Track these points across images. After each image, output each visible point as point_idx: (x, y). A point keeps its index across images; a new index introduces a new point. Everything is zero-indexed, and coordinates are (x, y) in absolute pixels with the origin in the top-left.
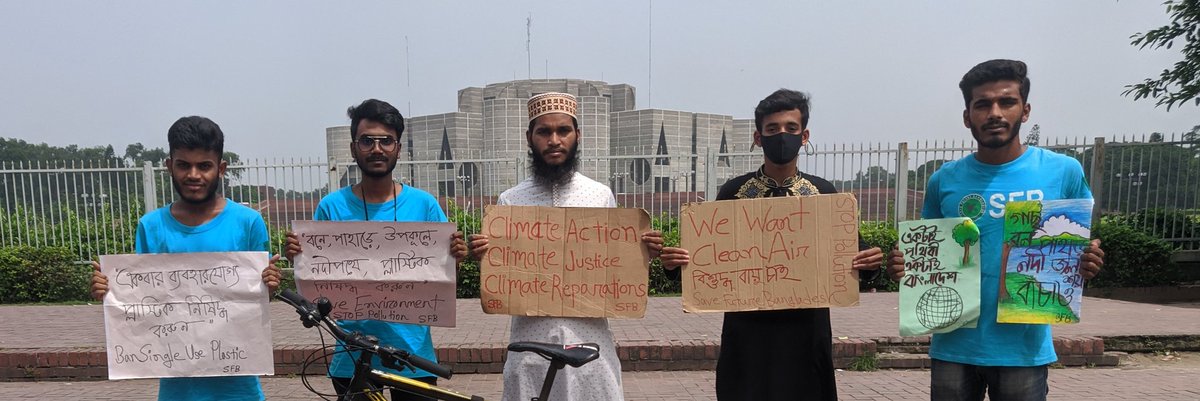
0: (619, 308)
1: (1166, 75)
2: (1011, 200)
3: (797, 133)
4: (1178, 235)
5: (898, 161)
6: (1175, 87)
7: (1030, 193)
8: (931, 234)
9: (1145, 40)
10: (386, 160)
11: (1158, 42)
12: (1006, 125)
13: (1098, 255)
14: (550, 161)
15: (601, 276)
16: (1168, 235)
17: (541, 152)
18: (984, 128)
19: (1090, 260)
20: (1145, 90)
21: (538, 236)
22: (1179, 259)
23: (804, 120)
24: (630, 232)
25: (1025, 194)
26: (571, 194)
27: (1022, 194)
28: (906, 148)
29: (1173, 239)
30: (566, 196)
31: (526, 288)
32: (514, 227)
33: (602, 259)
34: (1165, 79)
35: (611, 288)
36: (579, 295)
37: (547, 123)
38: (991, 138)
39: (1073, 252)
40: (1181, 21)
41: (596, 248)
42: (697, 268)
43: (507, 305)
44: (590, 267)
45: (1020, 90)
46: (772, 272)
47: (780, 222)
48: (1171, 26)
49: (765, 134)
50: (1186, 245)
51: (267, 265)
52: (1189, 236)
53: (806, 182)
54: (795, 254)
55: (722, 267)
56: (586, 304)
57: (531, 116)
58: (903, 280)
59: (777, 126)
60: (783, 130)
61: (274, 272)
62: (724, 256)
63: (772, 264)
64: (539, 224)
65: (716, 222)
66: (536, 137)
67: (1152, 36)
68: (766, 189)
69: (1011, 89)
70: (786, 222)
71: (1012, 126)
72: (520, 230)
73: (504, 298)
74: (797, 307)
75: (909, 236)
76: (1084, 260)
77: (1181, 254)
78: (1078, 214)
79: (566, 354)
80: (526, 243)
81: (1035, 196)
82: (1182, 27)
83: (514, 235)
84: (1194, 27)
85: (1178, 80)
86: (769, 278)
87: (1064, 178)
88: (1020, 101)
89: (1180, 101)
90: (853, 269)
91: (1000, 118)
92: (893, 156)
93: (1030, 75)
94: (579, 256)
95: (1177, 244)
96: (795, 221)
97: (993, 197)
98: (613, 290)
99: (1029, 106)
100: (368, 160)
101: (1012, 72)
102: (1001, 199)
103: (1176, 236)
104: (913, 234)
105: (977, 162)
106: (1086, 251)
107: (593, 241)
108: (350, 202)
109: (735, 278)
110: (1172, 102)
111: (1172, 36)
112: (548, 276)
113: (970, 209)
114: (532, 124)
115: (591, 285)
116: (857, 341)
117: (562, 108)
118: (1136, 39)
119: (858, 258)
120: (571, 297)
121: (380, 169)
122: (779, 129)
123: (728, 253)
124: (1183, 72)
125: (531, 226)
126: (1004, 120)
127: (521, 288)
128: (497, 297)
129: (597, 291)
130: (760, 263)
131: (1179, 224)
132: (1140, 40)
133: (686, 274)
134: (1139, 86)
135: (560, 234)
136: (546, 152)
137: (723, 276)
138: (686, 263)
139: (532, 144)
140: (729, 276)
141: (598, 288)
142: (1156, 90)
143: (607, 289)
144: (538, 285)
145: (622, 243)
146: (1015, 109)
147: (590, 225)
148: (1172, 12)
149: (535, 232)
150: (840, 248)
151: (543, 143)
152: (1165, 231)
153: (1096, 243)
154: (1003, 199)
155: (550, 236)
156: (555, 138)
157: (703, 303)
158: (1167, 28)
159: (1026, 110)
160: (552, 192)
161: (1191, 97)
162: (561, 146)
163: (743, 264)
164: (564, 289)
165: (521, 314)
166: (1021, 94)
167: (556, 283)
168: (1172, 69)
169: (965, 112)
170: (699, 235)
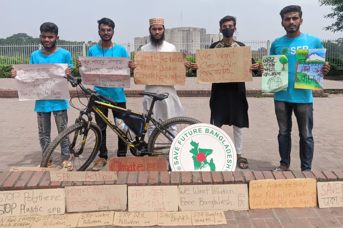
0: (177, 82)
1: (333, 25)
2: (298, 49)
3: (232, 28)
4: (338, 63)
5: (267, 44)
6: (335, 28)
7: (304, 47)
8: (272, 60)
9: (327, 17)
10: (109, 36)
11: (330, 17)
12: (295, 26)
13: (328, 67)
14: (156, 38)
15: (171, 73)
16: (336, 63)
17: (154, 35)
18: (288, 27)
19: (325, 68)
20: (328, 28)
21: (152, 60)
22: (339, 69)
23: (235, 25)
24: (180, 59)
25: (302, 47)
26: (162, 47)
27: (301, 47)
28: (269, 42)
29: (337, 64)
30: (161, 48)
31: (148, 76)
32: (144, 58)
33: (171, 68)
34: (333, 26)
35: (174, 76)
36: (164, 78)
37: (155, 27)
38: (290, 30)
39: (319, 66)
40: (336, 12)
41: (169, 64)
42: (201, 69)
43: (142, 82)
44: (168, 70)
45: (299, 15)
46: (224, 71)
47: (227, 55)
48: (333, 13)
49: (223, 29)
50: (340, 66)
51: (67, 68)
52: (341, 63)
53: (236, 43)
54: (232, 65)
55: (209, 69)
56: (167, 81)
57: (150, 24)
58: (263, 74)
59: (226, 26)
60: (228, 27)
61: (69, 70)
62: (209, 66)
63: (225, 68)
64: (152, 57)
65: (207, 56)
66: (152, 31)
67: (329, 16)
68: (224, 46)
69: (297, 14)
70: (229, 55)
71: (297, 26)
72: (146, 59)
73: (141, 80)
74: (232, 82)
75: (265, 60)
76: (323, 68)
77: (339, 68)
78: (321, 54)
79: (157, 96)
80: (148, 63)
81: (305, 48)
82: (336, 13)
83: (144, 60)
84: (339, 13)
85: (336, 26)
86: (224, 73)
87: (315, 43)
88: (299, 18)
89: (337, 31)
90: (250, 70)
91: (293, 23)
92: (266, 43)
93: (302, 10)
94: (164, 67)
95: (338, 66)
96: (231, 55)
97: (292, 48)
98: (175, 77)
99: (302, 19)
100: (103, 36)
101: (296, 9)
102: (294, 49)
103: (338, 64)
104: (267, 59)
105: (286, 37)
106: (324, 65)
107: (169, 62)
108: (99, 49)
109: (213, 72)
110: (335, 31)
111: (334, 15)
112: (155, 73)
113: (285, 52)
114: (151, 27)
115: (168, 76)
116: (257, 90)
117: (160, 22)
118: (325, 16)
119: (252, 66)
120: (162, 79)
121: (107, 39)
122: (227, 27)
123: (211, 65)
124: (337, 24)
125: (149, 57)
126: (294, 24)
127: (147, 76)
128: (139, 79)
129: (170, 77)
130: (221, 68)
131: (338, 61)
132: (326, 16)
133: (198, 71)
134: (326, 27)
135: (159, 60)
136: (155, 35)
137: (209, 72)
138: (198, 68)
139: (150, 33)
140: (211, 72)
141: (170, 76)
142: (331, 28)
143: (173, 77)
144: (151, 76)
145: (177, 63)
146: (298, 20)
147: (168, 57)
148: (333, 10)
149: (151, 59)
150: (246, 63)
151: (154, 33)
152: (335, 62)
153: (327, 63)
154: (295, 48)
155: (155, 60)
156: (158, 32)
157: (203, 80)
158: (332, 14)
159: (301, 21)
160: (157, 46)
161: (340, 30)
162: (160, 34)
163: (215, 68)
164: (160, 77)
165: (147, 84)
166: (299, 16)
167: (158, 75)
168: (334, 23)
169: (282, 22)
170: (202, 59)
